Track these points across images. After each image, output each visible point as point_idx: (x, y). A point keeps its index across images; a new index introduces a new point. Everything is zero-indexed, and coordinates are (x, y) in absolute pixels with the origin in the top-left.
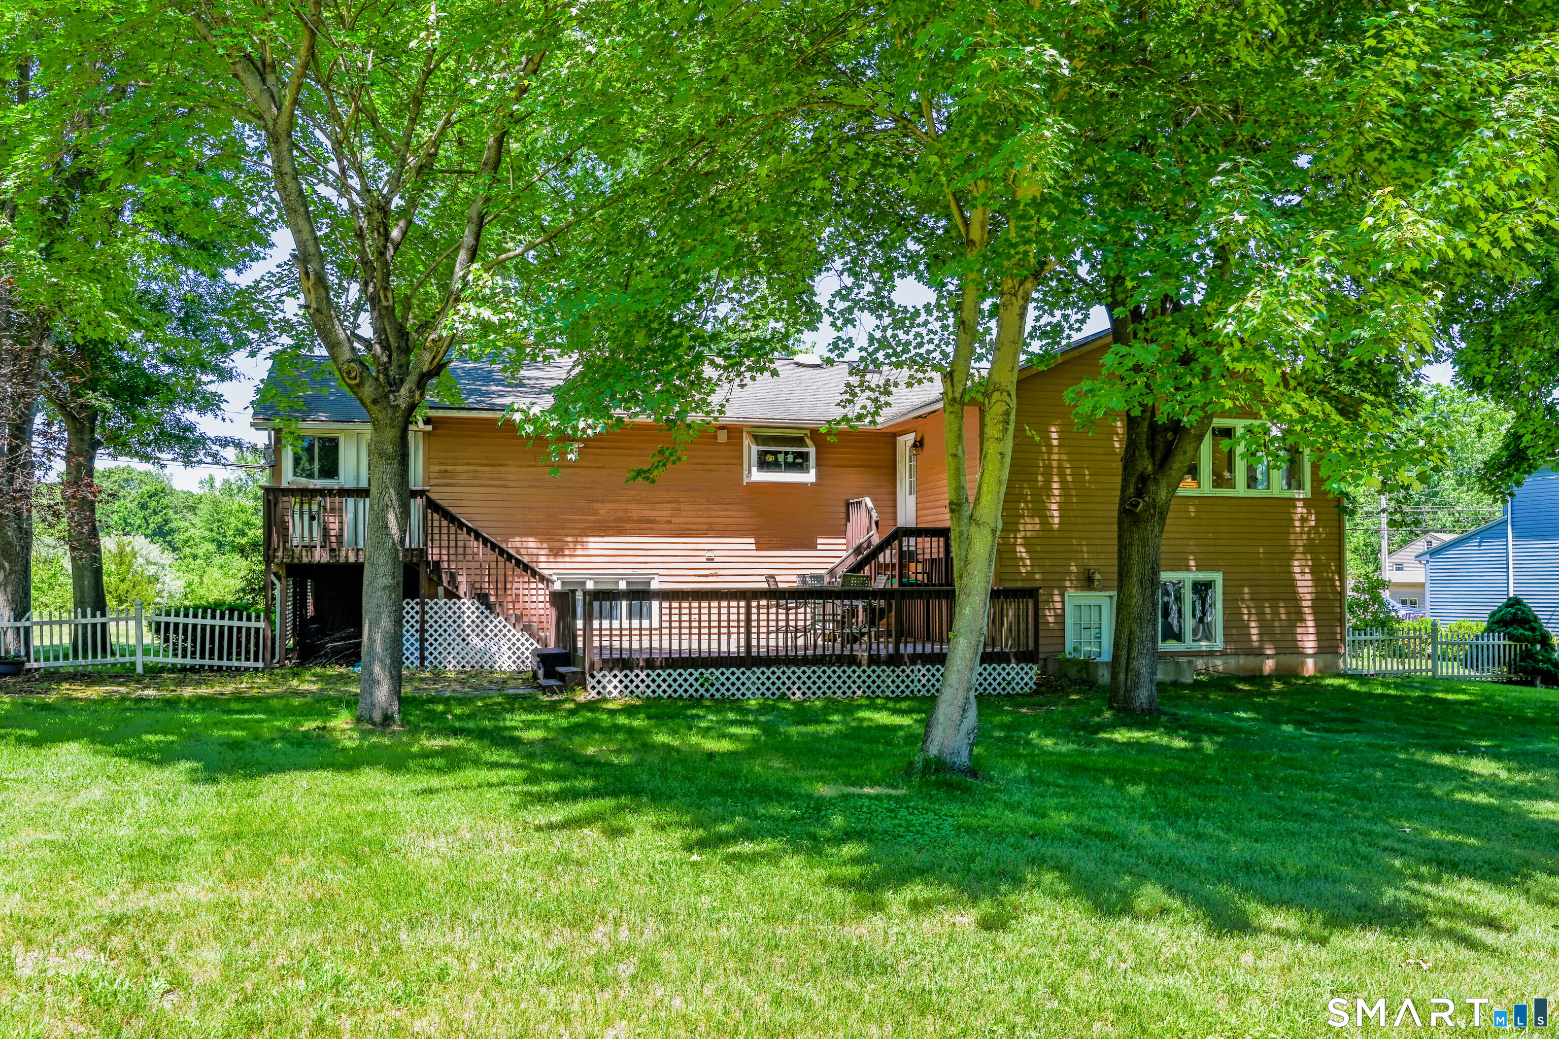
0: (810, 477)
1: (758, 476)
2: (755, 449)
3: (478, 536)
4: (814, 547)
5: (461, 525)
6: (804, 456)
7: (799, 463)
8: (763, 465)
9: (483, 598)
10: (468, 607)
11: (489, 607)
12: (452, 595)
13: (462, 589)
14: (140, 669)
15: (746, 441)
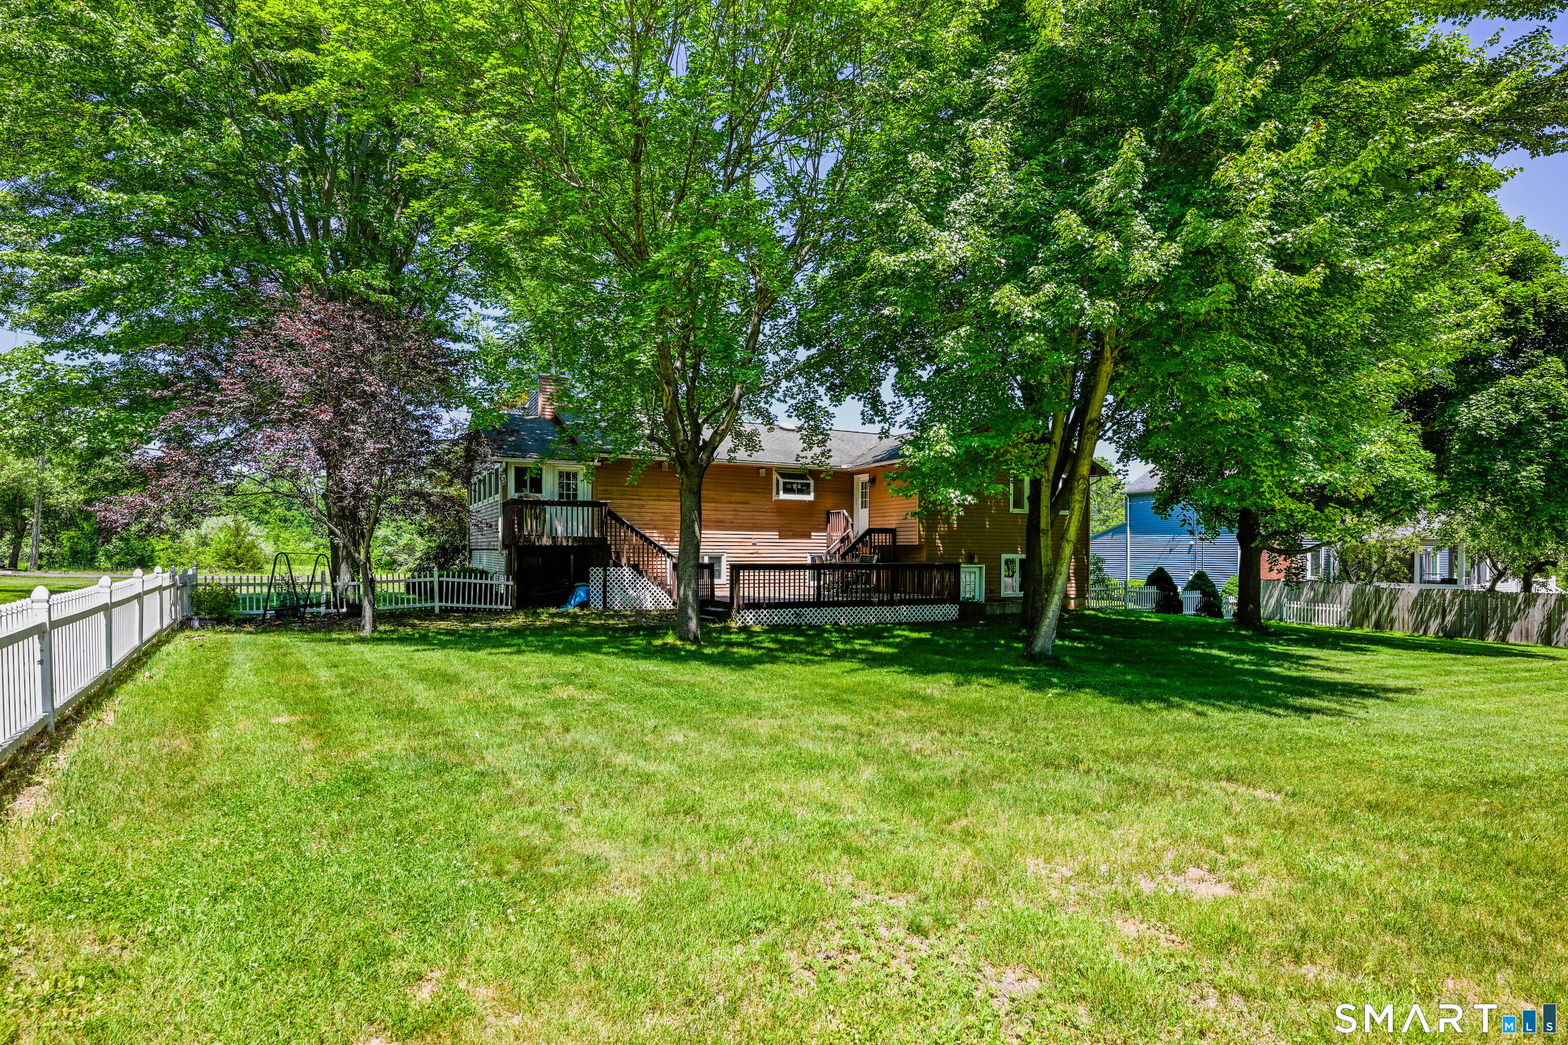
0: (811, 497)
1: (783, 496)
2: (781, 481)
3: (633, 530)
4: (809, 537)
5: (623, 523)
6: (808, 485)
7: (804, 490)
8: (787, 490)
9: (635, 567)
10: (627, 572)
11: (640, 573)
12: (618, 564)
13: (624, 561)
14: (437, 611)
15: (775, 476)
